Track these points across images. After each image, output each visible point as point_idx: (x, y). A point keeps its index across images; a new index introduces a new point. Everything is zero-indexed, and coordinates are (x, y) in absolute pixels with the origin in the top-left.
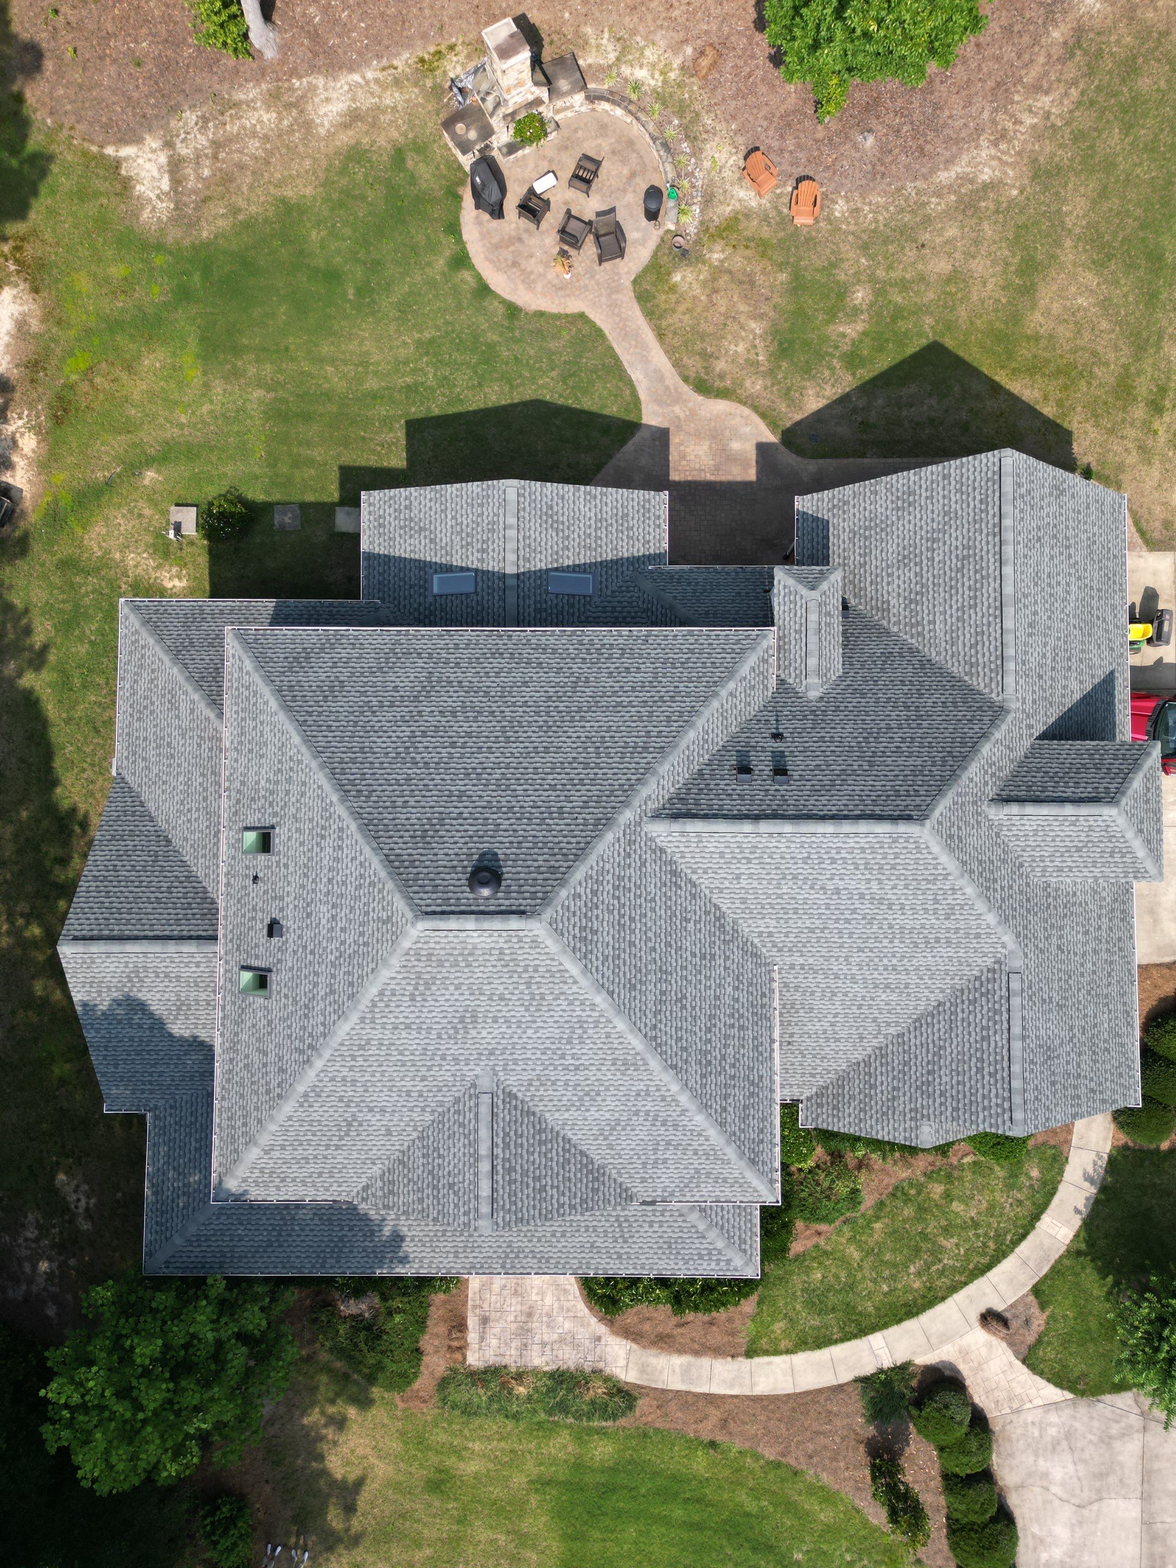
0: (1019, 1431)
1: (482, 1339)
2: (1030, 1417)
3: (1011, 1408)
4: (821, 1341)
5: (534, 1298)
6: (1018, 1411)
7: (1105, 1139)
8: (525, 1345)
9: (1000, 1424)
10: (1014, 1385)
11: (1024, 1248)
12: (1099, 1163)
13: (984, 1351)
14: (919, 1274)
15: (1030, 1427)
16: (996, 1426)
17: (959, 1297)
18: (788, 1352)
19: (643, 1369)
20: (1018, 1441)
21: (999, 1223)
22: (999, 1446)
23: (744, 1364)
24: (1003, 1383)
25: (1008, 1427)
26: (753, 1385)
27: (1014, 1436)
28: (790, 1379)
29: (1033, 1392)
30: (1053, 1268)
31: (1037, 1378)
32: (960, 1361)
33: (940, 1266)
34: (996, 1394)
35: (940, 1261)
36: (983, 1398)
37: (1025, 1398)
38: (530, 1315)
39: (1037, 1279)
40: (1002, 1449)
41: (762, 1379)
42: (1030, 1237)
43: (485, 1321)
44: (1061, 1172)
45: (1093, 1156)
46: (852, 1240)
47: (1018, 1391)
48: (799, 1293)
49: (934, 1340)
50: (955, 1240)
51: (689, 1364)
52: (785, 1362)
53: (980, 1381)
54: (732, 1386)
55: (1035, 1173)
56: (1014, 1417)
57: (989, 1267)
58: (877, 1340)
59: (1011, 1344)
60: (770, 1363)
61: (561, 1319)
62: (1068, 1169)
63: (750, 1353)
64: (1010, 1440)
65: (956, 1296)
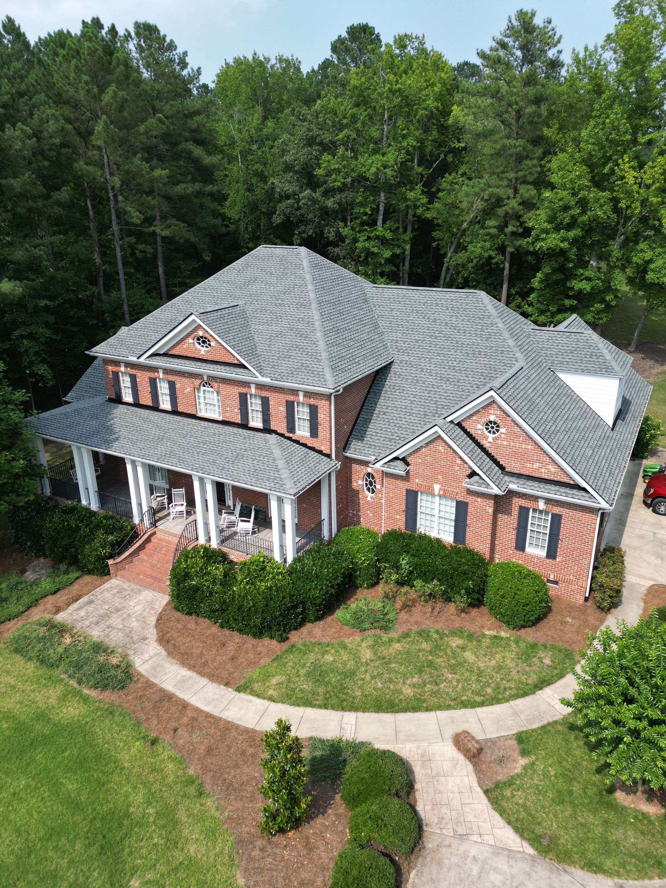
0: (455, 859)
1: (79, 609)
2: (473, 851)
3: (455, 831)
6: (463, 837)
8: (98, 623)
9: (435, 843)
10: (467, 809)
13: (447, 766)
15: (469, 861)
16: (430, 843)
18: (271, 699)
19: (155, 668)
20: (449, 870)
22: (424, 865)
23: (230, 693)
24: (456, 803)
25: (444, 850)
26: (225, 709)
27: (447, 862)
28: (258, 718)
29: (486, 827)
30: (543, 727)
31: (496, 816)
32: (420, 763)
34: (444, 810)
35: (437, 684)
36: (428, 808)
37: (475, 828)
39: (525, 729)
40: (426, 870)
41: (235, 709)
42: (528, 699)
47: (470, 817)
49: (401, 736)
50: (457, 676)
51: (191, 678)
52: (263, 705)
53: (431, 790)
55: (547, 661)
56: (455, 843)
57: (482, 704)
59: (478, 771)
60: (250, 701)
63: (241, 689)
64: (439, 864)
65: (439, 713)
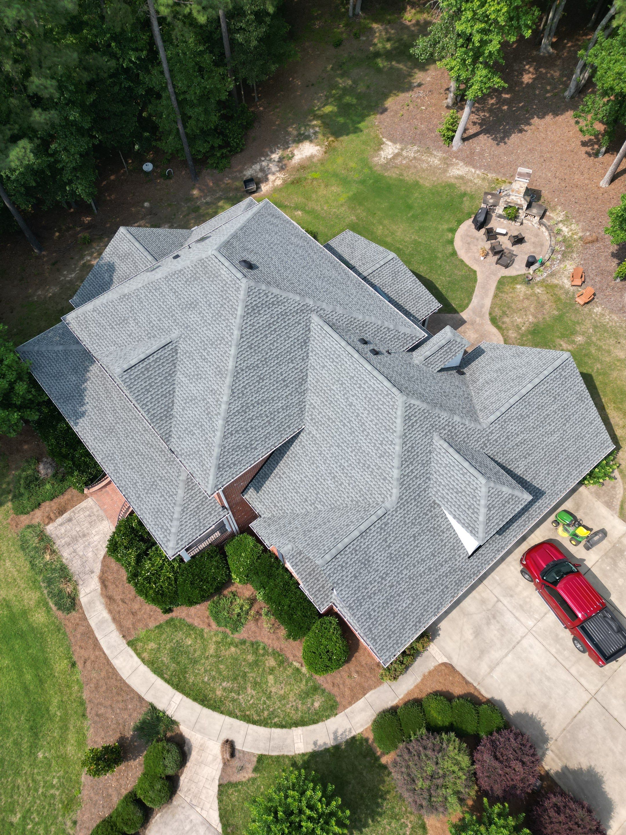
0: (182, 817)
1: (61, 525)
2: (194, 816)
3: (191, 801)
4: (159, 672)
5: (93, 532)
6: (192, 806)
7: (362, 726)
8: (69, 544)
9: (178, 803)
10: (204, 791)
11: (277, 732)
12: (347, 733)
13: (210, 758)
14: (224, 689)
15: (188, 821)
16: (176, 801)
17: (229, 720)
18: (143, 660)
19: (91, 602)
20: (176, 821)
21: (279, 708)
22: (166, 812)
23: (123, 644)
24: (201, 784)
25: (180, 809)
26: (116, 657)
27: (177, 816)
28: (130, 672)
29: (208, 806)
30: (278, 757)
31: (216, 801)
32: (197, 750)
33: (236, 697)
34: (193, 786)
35: (239, 694)
36: (186, 780)
37: (201, 804)
38: (84, 536)
39: (267, 753)
40: (165, 816)
41: (121, 659)
42: (284, 730)
43: (70, 520)
44: (328, 717)
45: (348, 726)
46: (217, 643)
47: (203, 797)
48: (174, 641)
49: (197, 726)
50: (254, 693)
51: (107, 620)
52: (137, 662)
53: (193, 770)
54: (109, 648)
55: (317, 705)
56: (188, 807)
57: (254, 723)
58: (179, 697)
59: (224, 770)
60: (131, 656)
61: (91, 549)
62: (332, 719)
63: (130, 644)
64: (173, 816)
65: (227, 717)
